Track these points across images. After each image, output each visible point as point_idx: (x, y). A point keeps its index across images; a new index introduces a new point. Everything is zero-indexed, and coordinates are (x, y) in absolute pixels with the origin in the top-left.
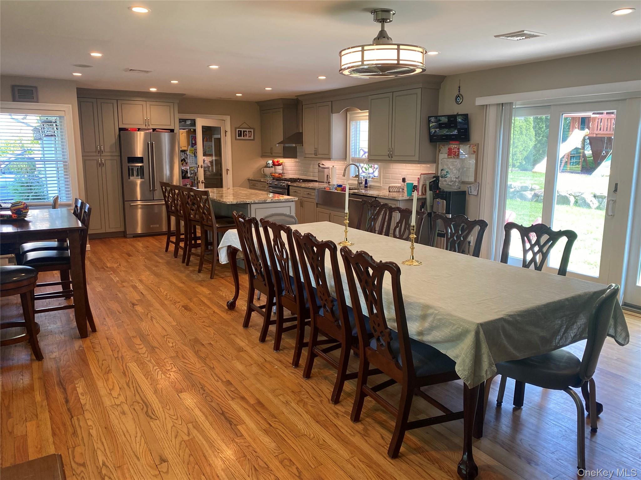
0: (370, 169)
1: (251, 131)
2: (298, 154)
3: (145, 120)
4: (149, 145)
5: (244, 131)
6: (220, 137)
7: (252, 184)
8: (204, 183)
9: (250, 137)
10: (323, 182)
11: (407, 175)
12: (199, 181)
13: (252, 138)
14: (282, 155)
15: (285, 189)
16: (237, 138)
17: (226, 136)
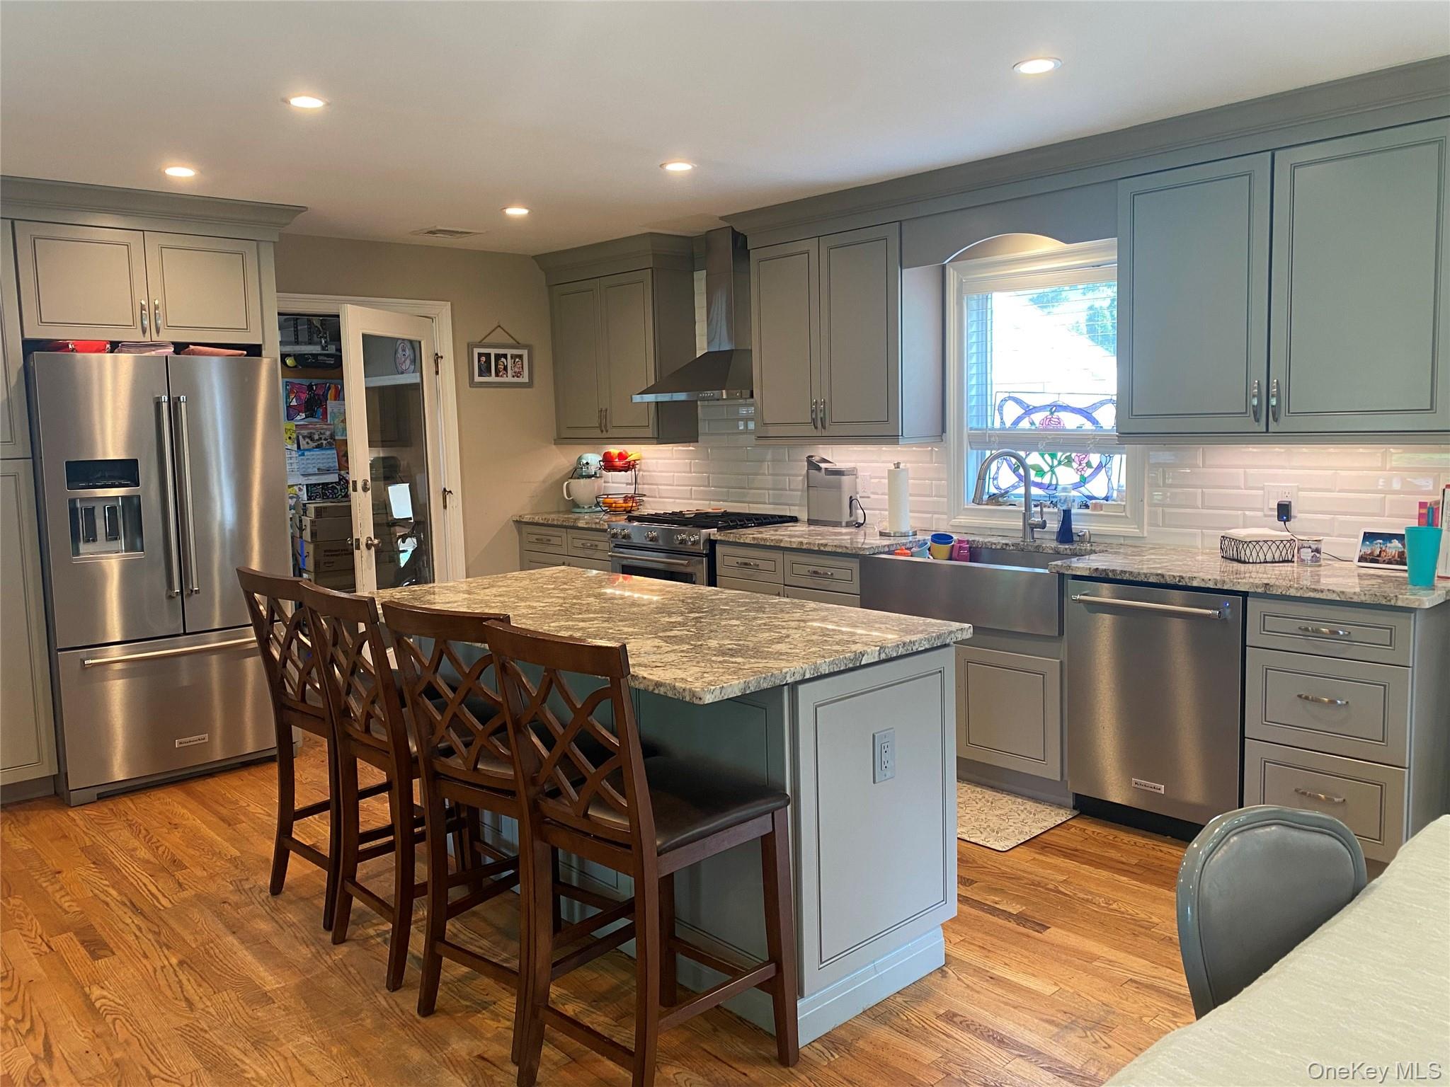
0: (1060, 471)
1: (520, 357)
2: (703, 427)
3: (142, 308)
4: (165, 406)
5: (498, 357)
6: (418, 380)
7: (534, 538)
8: (374, 545)
9: (517, 375)
10: (837, 524)
11: (1299, 489)
12: (358, 540)
13: (525, 378)
14: (649, 432)
15: (699, 555)
16: (477, 379)
17: (437, 373)
